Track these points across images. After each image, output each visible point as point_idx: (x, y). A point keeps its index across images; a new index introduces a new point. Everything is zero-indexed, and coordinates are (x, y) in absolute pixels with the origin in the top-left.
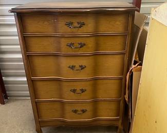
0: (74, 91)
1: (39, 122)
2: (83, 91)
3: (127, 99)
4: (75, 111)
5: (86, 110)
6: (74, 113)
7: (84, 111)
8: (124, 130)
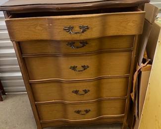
0: (76, 92)
1: (41, 123)
2: (86, 92)
3: (133, 98)
4: (78, 112)
5: (90, 110)
6: (77, 114)
7: (87, 111)
8: (129, 126)
